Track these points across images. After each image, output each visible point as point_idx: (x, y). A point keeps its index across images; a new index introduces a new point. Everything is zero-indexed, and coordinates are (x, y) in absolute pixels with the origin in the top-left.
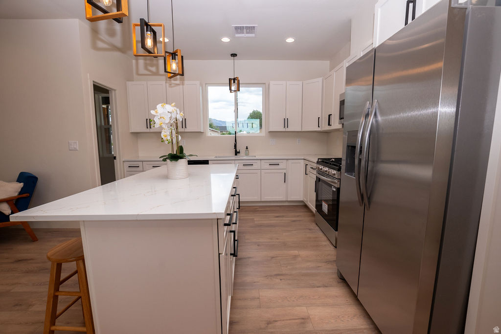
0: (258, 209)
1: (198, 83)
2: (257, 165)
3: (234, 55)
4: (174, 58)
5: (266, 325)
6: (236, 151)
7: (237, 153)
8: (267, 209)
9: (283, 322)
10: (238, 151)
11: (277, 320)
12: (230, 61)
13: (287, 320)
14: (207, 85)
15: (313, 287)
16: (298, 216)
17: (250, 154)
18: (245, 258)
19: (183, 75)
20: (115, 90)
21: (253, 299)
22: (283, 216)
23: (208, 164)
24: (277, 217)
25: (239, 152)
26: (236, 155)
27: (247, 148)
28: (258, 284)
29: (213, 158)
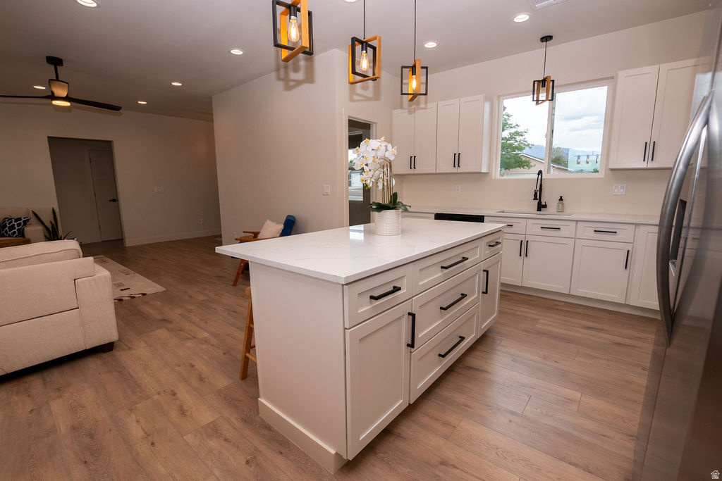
0: (559, 307)
1: (481, 97)
2: (567, 230)
3: (547, 39)
4: (414, 73)
5: (438, 463)
6: (540, 203)
7: (541, 207)
8: (580, 311)
9: (465, 474)
10: (543, 203)
11: (458, 466)
12: (540, 51)
13: (473, 475)
14: (501, 98)
15: (562, 459)
16: (638, 338)
17: (568, 210)
18: (478, 370)
19: (426, 94)
20: (376, 123)
21: (447, 424)
22: (601, 330)
23: (483, 222)
24: (589, 328)
25: (545, 206)
26: (539, 209)
27: (561, 199)
28: (469, 409)
29: (493, 213)
